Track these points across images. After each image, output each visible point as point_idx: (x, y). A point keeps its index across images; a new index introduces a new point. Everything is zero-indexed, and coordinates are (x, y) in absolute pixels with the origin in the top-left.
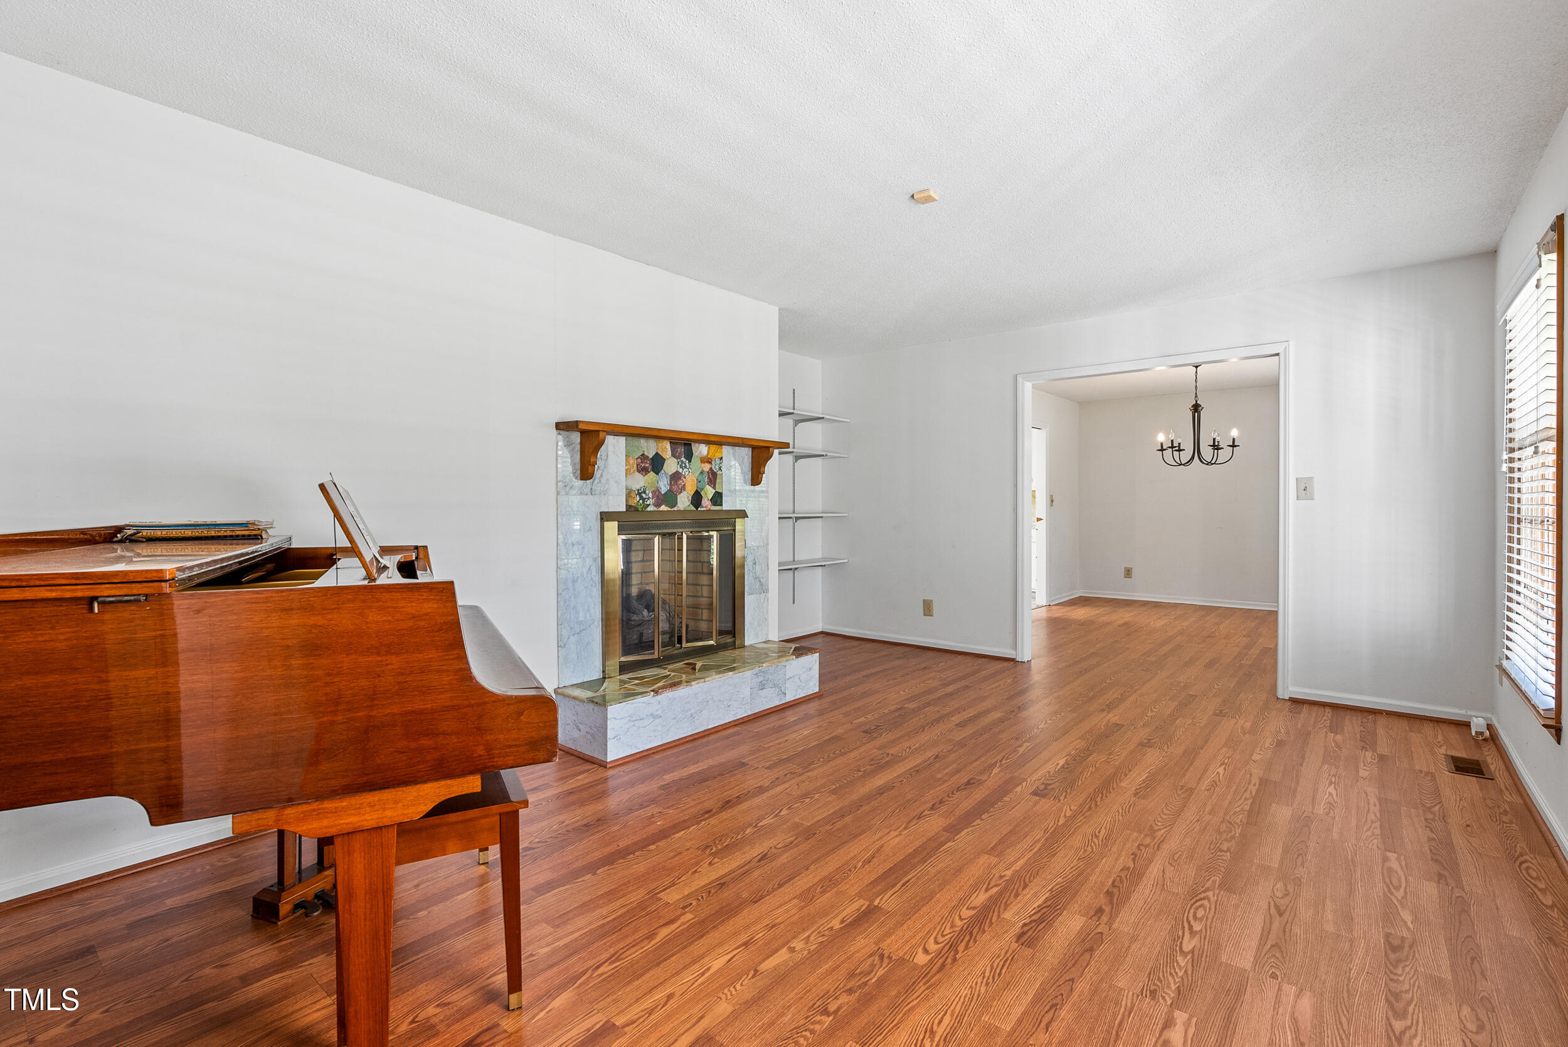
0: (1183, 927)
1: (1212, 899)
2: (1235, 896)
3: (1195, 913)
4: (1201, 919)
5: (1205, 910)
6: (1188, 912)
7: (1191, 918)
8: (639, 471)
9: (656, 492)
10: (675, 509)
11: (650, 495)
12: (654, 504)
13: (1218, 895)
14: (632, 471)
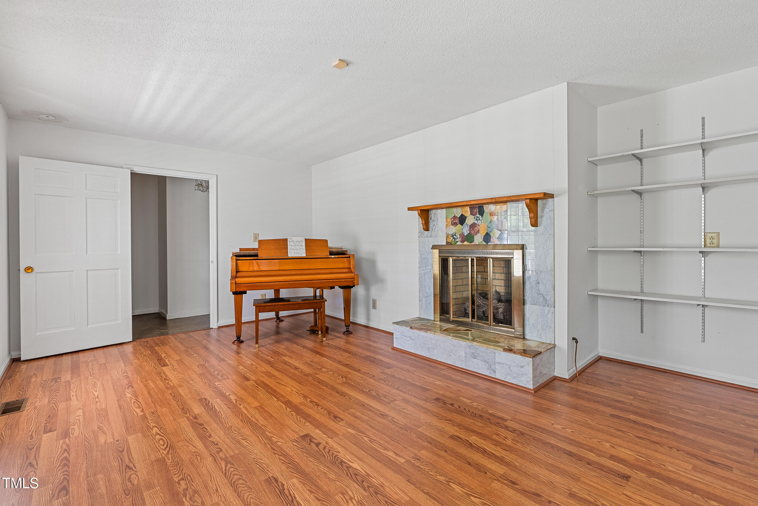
0: (163, 433)
1: (162, 451)
2: (154, 459)
3: (163, 440)
4: (159, 440)
5: (161, 445)
6: (166, 439)
7: (163, 438)
8: (452, 225)
9: (462, 235)
10: (473, 243)
11: (458, 237)
12: (460, 241)
13: (162, 455)
14: (449, 225)
